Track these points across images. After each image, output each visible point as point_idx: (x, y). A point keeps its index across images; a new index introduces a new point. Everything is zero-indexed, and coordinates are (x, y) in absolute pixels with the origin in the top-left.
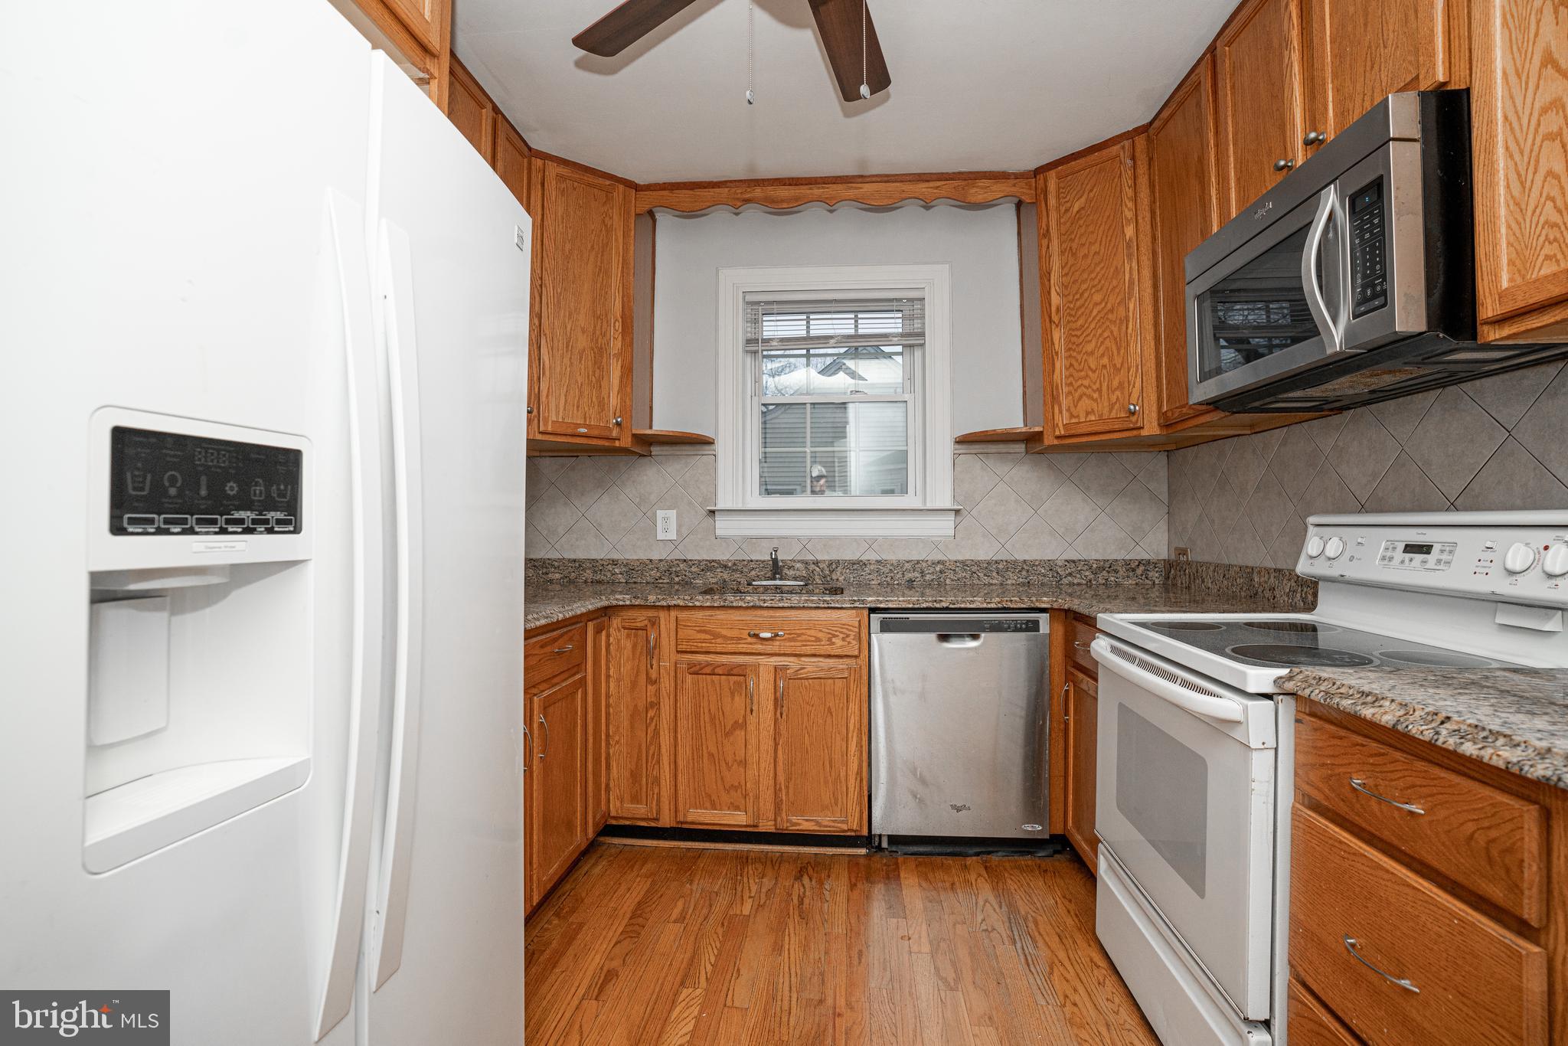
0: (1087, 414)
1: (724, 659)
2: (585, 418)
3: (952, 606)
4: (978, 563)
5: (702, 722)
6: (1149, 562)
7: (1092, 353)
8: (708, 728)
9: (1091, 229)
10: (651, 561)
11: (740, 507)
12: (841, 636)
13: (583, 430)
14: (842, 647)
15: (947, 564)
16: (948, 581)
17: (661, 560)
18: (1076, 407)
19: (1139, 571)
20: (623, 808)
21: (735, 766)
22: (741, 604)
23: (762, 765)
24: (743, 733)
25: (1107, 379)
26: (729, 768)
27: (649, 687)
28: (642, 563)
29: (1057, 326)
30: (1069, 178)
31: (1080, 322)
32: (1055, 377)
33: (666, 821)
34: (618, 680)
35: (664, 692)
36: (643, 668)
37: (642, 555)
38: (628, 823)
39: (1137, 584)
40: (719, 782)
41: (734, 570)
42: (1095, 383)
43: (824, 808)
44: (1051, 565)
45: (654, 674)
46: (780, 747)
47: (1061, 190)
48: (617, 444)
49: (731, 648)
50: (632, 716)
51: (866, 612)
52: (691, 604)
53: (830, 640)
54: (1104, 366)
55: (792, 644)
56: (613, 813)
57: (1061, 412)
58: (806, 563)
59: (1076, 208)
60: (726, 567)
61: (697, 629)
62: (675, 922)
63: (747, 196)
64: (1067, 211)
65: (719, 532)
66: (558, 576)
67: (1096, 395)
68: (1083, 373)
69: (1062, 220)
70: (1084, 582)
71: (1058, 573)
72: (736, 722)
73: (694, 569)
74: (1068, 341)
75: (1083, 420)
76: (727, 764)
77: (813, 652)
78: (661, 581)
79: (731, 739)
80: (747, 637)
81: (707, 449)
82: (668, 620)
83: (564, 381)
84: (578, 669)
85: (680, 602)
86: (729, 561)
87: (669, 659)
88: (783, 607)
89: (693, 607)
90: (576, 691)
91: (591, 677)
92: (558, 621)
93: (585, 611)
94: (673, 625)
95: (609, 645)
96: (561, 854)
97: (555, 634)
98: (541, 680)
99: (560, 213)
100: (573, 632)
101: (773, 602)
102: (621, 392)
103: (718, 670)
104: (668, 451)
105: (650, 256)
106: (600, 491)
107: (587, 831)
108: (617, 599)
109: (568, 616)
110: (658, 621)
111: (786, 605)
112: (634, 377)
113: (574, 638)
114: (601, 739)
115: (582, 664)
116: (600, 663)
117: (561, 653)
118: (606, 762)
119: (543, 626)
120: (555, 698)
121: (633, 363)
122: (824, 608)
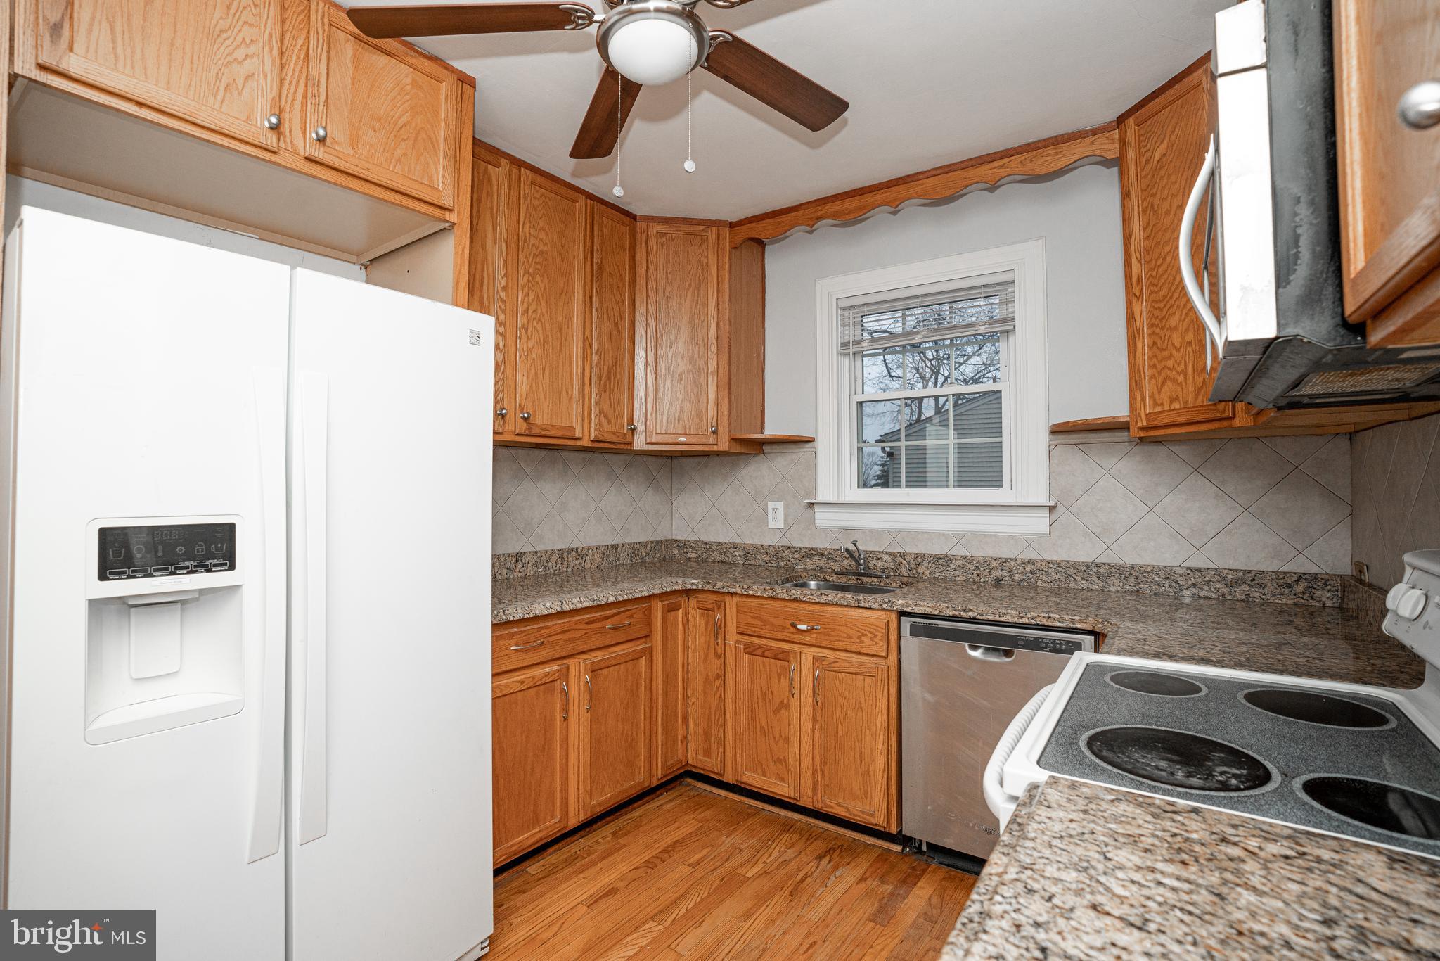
0: (1172, 400)
1: (774, 644)
2: (685, 429)
3: (979, 617)
4: (1075, 565)
5: (756, 697)
6: (1315, 577)
7: (1176, 328)
8: (760, 701)
9: (1173, 178)
10: (762, 546)
11: (835, 500)
12: (870, 635)
13: (683, 440)
14: (870, 646)
15: (1039, 564)
16: (1039, 583)
17: (770, 546)
18: (1159, 393)
19: (1300, 588)
20: (696, 759)
21: (781, 741)
22: (785, 596)
23: (804, 745)
24: (787, 714)
25: (1192, 359)
26: (777, 743)
27: (716, 661)
28: (756, 547)
29: (1138, 299)
30: (1149, 122)
31: (1162, 293)
32: (1137, 359)
33: (729, 778)
34: (695, 652)
35: (728, 668)
36: (712, 645)
37: (757, 541)
38: (702, 772)
39: (1295, 604)
40: (769, 752)
41: (829, 559)
42: (1179, 364)
43: (855, 798)
44: (1167, 574)
45: (720, 650)
46: (816, 732)
47: (1141, 138)
48: (715, 448)
49: (776, 635)
50: (705, 683)
51: (894, 615)
52: (746, 593)
53: (859, 638)
54: (1189, 343)
55: (828, 638)
56: (690, 762)
57: (1143, 400)
58: (892, 555)
59: (1157, 158)
60: (822, 555)
61: (751, 615)
62: (689, 865)
63: (819, 214)
64: (1147, 161)
65: (818, 523)
66: (694, 555)
67: (1180, 379)
68: (1166, 353)
69: (1143, 173)
70: (1214, 596)
71: (1177, 582)
72: (782, 702)
73: (796, 556)
74: (1151, 316)
75: (1167, 408)
76: (775, 738)
77: (844, 648)
78: (769, 564)
79: (778, 716)
80: (790, 627)
81: (808, 446)
82: (731, 604)
83: (667, 400)
84: (644, 640)
85: (738, 590)
86: (826, 549)
87: (732, 639)
88: (819, 603)
89: (748, 596)
90: (638, 659)
91: (660, 647)
92: (607, 604)
93: (646, 594)
94: (735, 610)
95: (688, 621)
96: (619, 786)
97: (607, 613)
98: (589, 648)
99: (660, 263)
100: (634, 611)
101: (811, 597)
102: (717, 404)
103: (767, 654)
104: (776, 449)
105: (759, 278)
106: (726, 485)
107: (654, 772)
108: (692, 584)
109: (621, 599)
110: (723, 605)
111: (822, 601)
112: (734, 388)
113: (635, 616)
114: (677, 698)
115: (646, 637)
116: (677, 635)
117: (615, 628)
118: (684, 718)
119: (588, 608)
120: (608, 664)
121: (732, 377)
122: (855, 607)
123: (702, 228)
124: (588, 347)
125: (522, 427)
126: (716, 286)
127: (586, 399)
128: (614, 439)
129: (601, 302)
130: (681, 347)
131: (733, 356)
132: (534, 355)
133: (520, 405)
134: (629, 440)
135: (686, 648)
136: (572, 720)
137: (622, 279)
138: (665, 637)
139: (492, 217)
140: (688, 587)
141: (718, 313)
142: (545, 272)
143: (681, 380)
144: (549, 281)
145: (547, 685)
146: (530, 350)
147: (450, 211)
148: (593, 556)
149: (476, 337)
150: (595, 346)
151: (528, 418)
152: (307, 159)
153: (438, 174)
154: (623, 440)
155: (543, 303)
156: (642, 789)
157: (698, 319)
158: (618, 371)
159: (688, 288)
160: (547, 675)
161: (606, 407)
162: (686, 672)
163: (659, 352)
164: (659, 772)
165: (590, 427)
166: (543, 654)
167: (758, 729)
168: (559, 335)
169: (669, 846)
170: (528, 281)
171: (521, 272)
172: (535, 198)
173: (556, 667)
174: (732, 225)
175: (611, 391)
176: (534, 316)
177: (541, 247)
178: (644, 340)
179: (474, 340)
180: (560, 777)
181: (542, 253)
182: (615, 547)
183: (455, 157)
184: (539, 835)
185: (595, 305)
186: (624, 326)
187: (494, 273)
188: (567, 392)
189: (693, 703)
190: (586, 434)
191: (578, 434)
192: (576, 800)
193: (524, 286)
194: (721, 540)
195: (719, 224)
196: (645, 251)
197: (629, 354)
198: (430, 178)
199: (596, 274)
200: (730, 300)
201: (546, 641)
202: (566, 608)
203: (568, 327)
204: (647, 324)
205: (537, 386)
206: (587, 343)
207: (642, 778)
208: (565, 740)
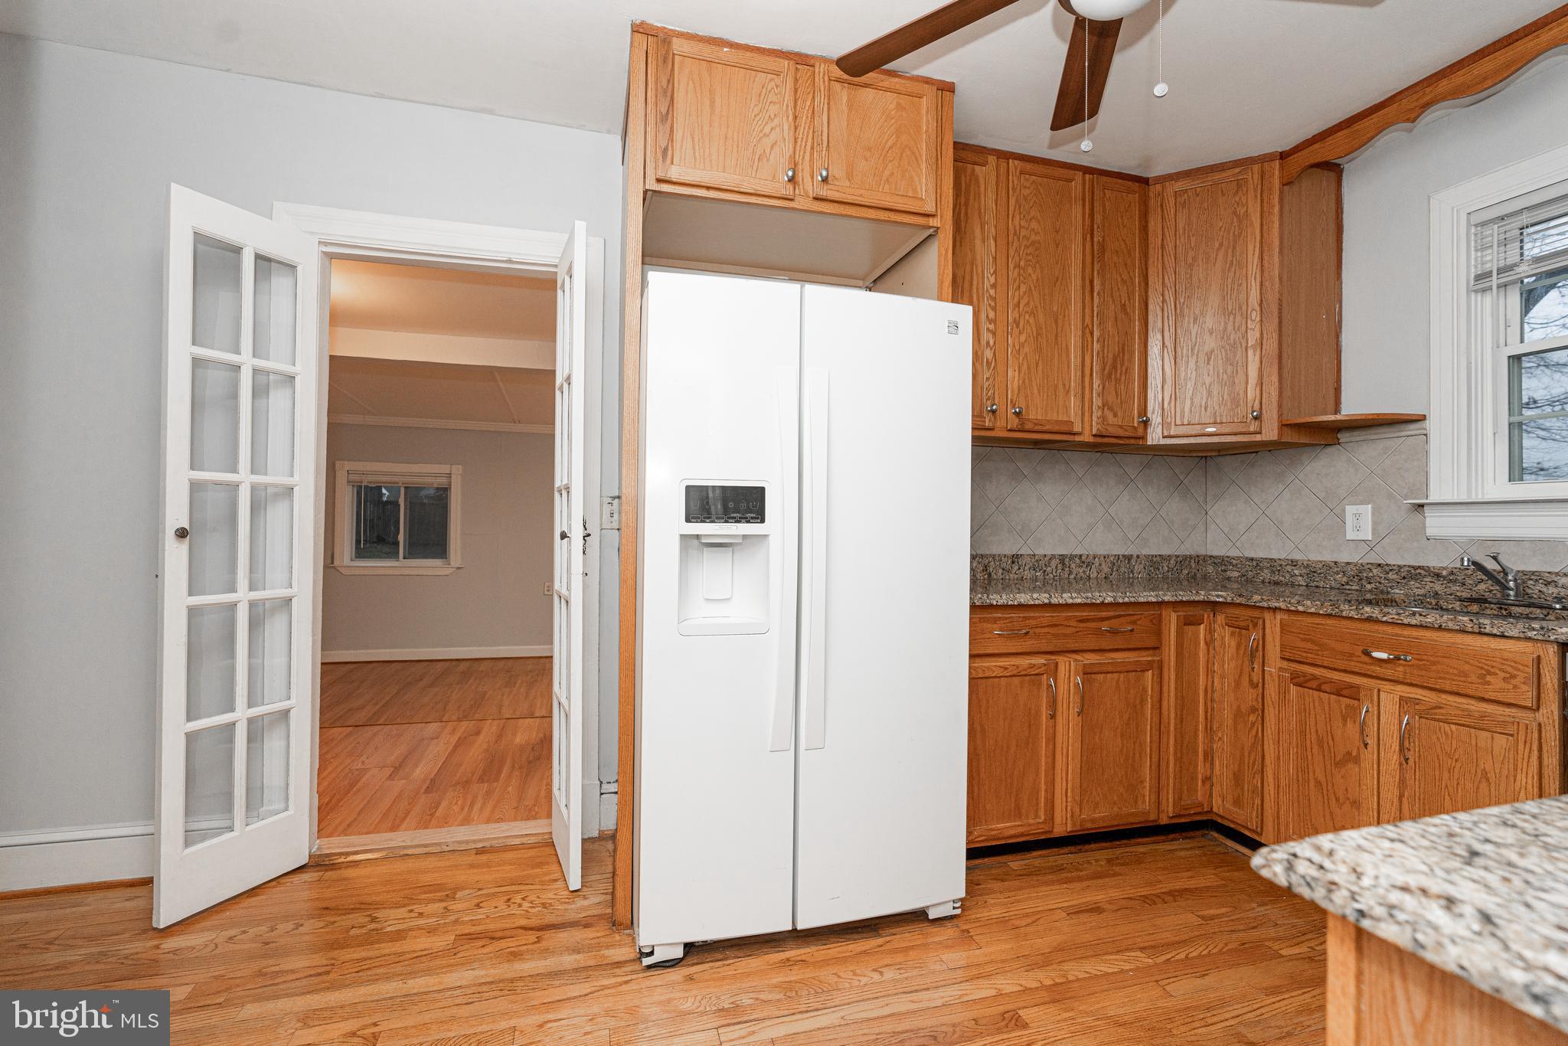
1: (1336, 676)
2: (1215, 417)
5: (1308, 742)
8: (1315, 751)
10: (1336, 563)
12: (1502, 674)
13: (1211, 430)
14: (1501, 690)
17: (1348, 564)
20: (1221, 805)
21: (1347, 804)
22: (1353, 614)
24: (1357, 769)
27: (1251, 690)
28: (1325, 565)
34: (1222, 677)
35: (1268, 701)
36: (1247, 669)
37: (1328, 557)
38: (1232, 826)
40: (1328, 816)
41: (1450, 581)
45: (1257, 678)
46: (1405, 800)
48: (1258, 438)
49: (1340, 664)
50: (1235, 716)
51: (1552, 649)
52: (1293, 608)
53: (1484, 677)
55: (1423, 673)
56: (1215, 809)
60: (1438, 576)
61: (1301, 636)
65: (1429, 532)
66: (1236, 574)
72: (1348, 753)
76: (1337, 800)
77: (1455, 689)
79: (1343, 771)
80: (1360, 654)
81: (1414, 427)
82: (1273, 625)
83: (1190, 385)
84: (1151, 652)
85: (1282, 605)
86: (1444, 568)
87: (1274, 664)
88: (1409, 625)
89: (1297, 612)
90: (1143, 671)
91: (1173, 663)
92: (1103, 603)
93: (1154, 600)
94: (1278, 629)
95: (1213, 640)
96: (1116, 809)
97: (1104, 614)
98: (1081, 648)
99: (1181, 226)
100: (1138, 617)
101: (1396, 617)
102: (1261, 383)
103: (1324, 687)
104: (1358, 436)
105: (1332, 215)
106: (1281, 487)
107: (1163, 807)
108: (1218, 596)
109: (1121, 601)
110: (1260, 622)
111: (1414, 622)
112: (1288, 363)
113: (1139, 622)
114: (1196, 730)
115: (1154, 648)
116: (1196, 654)
117: (1114, 632)
118: (1206, 755)
119: (1080, 605)
120: (1104, 669)
121: (1285, 347)
122: (1473, 633)
123: (1237, 170)
124: (1088, 335)
125: (1014, 422)
126: (1258, 238)
127: (1087, 392)
128: (1121, 433)
129: (1103, 284)
130: (1210, 322)
131: (1285, 322)
132: (1026, 349)
133: (1011, 400)
134: (1140, 432)
135: (1209, 671)
136: (1060, 720)
137: (1130, 256)
138: (1179, 654)
139: (980, 217)
140: (1213, 599)
141: (1262, 271)
142: (1037, 262)
143: (1209, 360)
144: (1042, 272)
145: (1032, 677)
146: (1022, 345)
147: (933, 216)
148: (1100, 565)
149: (954, 327)
150: (1096, 334)
151: (1020, 412)
152: (815, 199)
153: (921, 184)
154: (1131, 434)
155: (1036, 294)
156: (1146, 821)
157: (1233, 282)
158: (1126, 357)
159: (1218, 249)
160: (1032, 666)
161: (1111, 398)
162: (1210, 700)
163: (1179, 331)
164: (1171, 809)
165: (1092, 420)
166: (1028, 645)
167: (1312, 783)
168: (1054, 326)
169: (1175, 891)
170: (1019, 275)
171: (1011, 266)
172: (1025, 187)
173: (1042, 661)
174: (1283, 156)
175: (1118, 381)
176: (1026, 309)
177: (1033, 237)
178: (1160, 318)
179: (952, 330)
180: (1045, 776)
181: (1033, 243)
182: (1129, 558)
183: (937, 164)
184: (1020, 830)
185: (1097, 288)
186: (1134, 306)
187: (983, 272)
188: (1064, 385)
189: (1220, 739)
190: (1087, 429)
191: (1077, 428)
192: (1064, 806)
193: (1015, 280)
194: (1275, 556)
195: (1264, 159)
196: (1160, 217)
197: (1140, 338)
198: (915, 190)
199: (1097, 255)
200: (1281, 252)
201: (1031, 631)
202: (1054, 601)
203: (1064, 317)
204: (1164, 301)
205: (1030, 380)
206: (1087, 331)
207: (1144, 807)
208: (1052, 739)
